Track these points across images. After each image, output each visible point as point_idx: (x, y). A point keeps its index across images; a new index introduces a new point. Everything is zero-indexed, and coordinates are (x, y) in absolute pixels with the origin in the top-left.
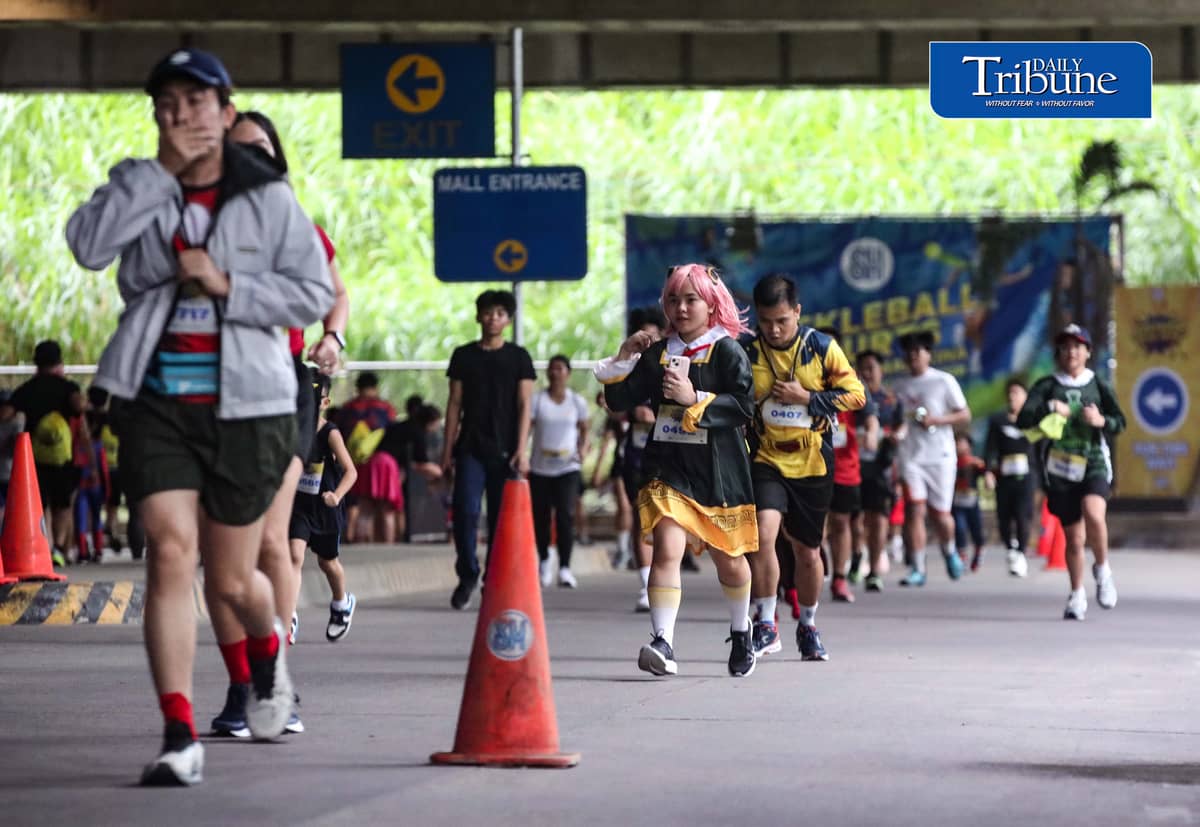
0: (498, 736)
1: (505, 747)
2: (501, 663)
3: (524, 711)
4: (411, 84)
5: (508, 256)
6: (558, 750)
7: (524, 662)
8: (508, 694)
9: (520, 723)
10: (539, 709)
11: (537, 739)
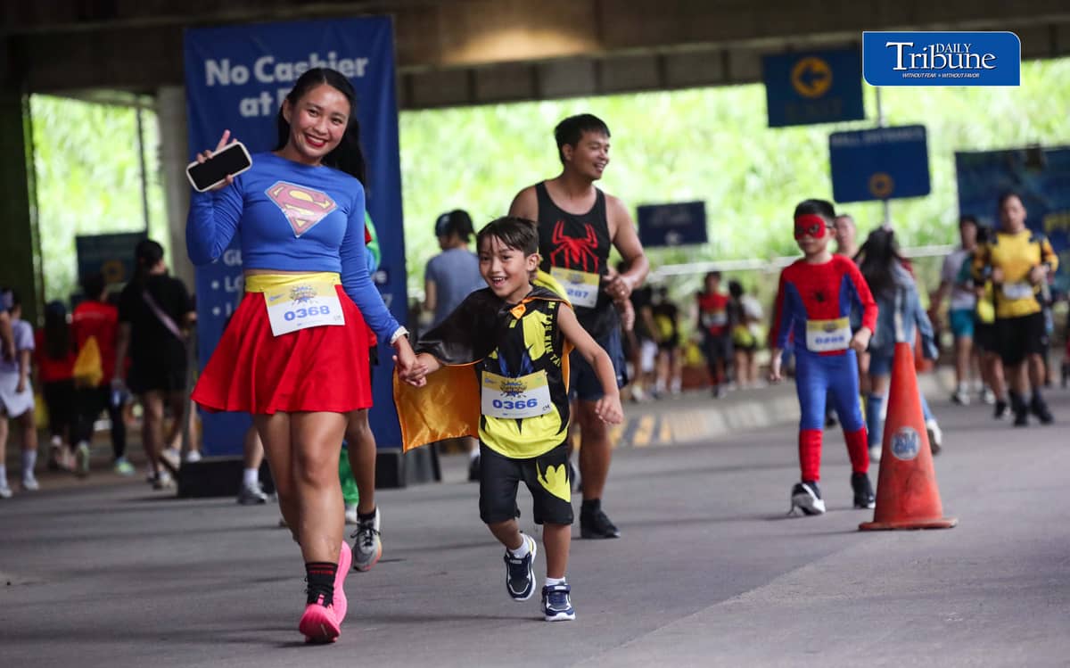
0: (903, 510)
1: (908, 516)
2: (901, 463)
3: (918, 493)
4: (808, 78)
5: (880, 185)
6: (943, 516)
7: (916, 460)
8: (907, 482)
9: (915, 502)
10: (928, 490)
11: (929, 510)
